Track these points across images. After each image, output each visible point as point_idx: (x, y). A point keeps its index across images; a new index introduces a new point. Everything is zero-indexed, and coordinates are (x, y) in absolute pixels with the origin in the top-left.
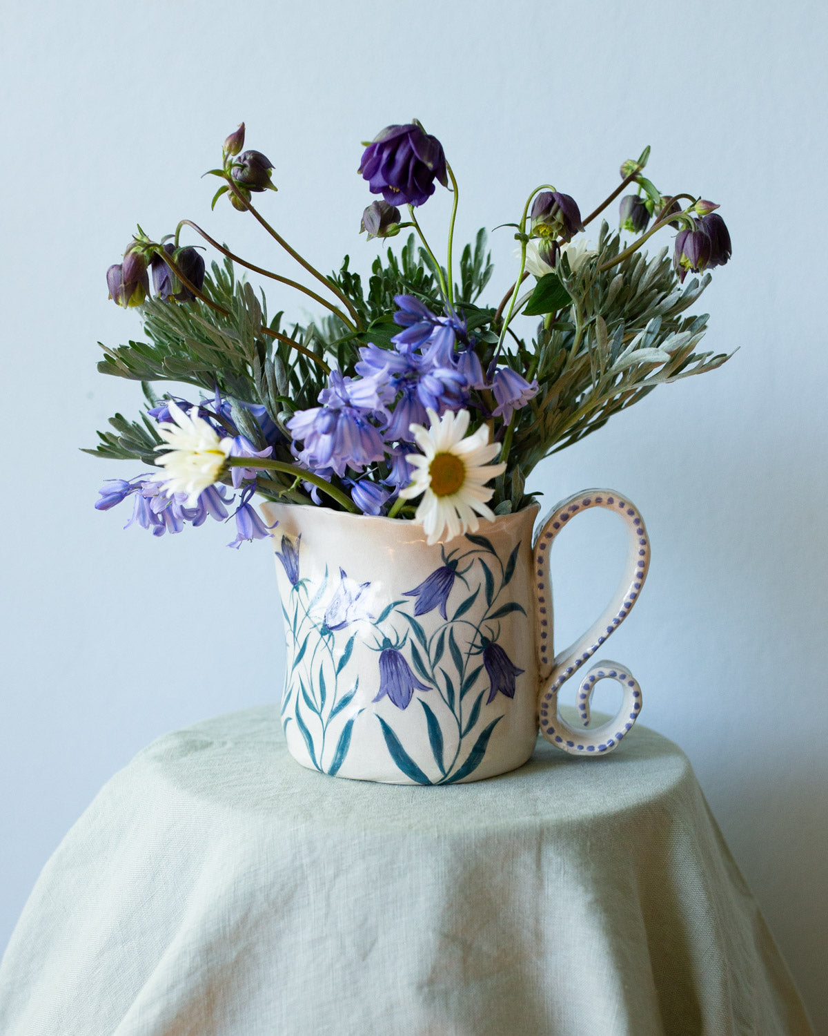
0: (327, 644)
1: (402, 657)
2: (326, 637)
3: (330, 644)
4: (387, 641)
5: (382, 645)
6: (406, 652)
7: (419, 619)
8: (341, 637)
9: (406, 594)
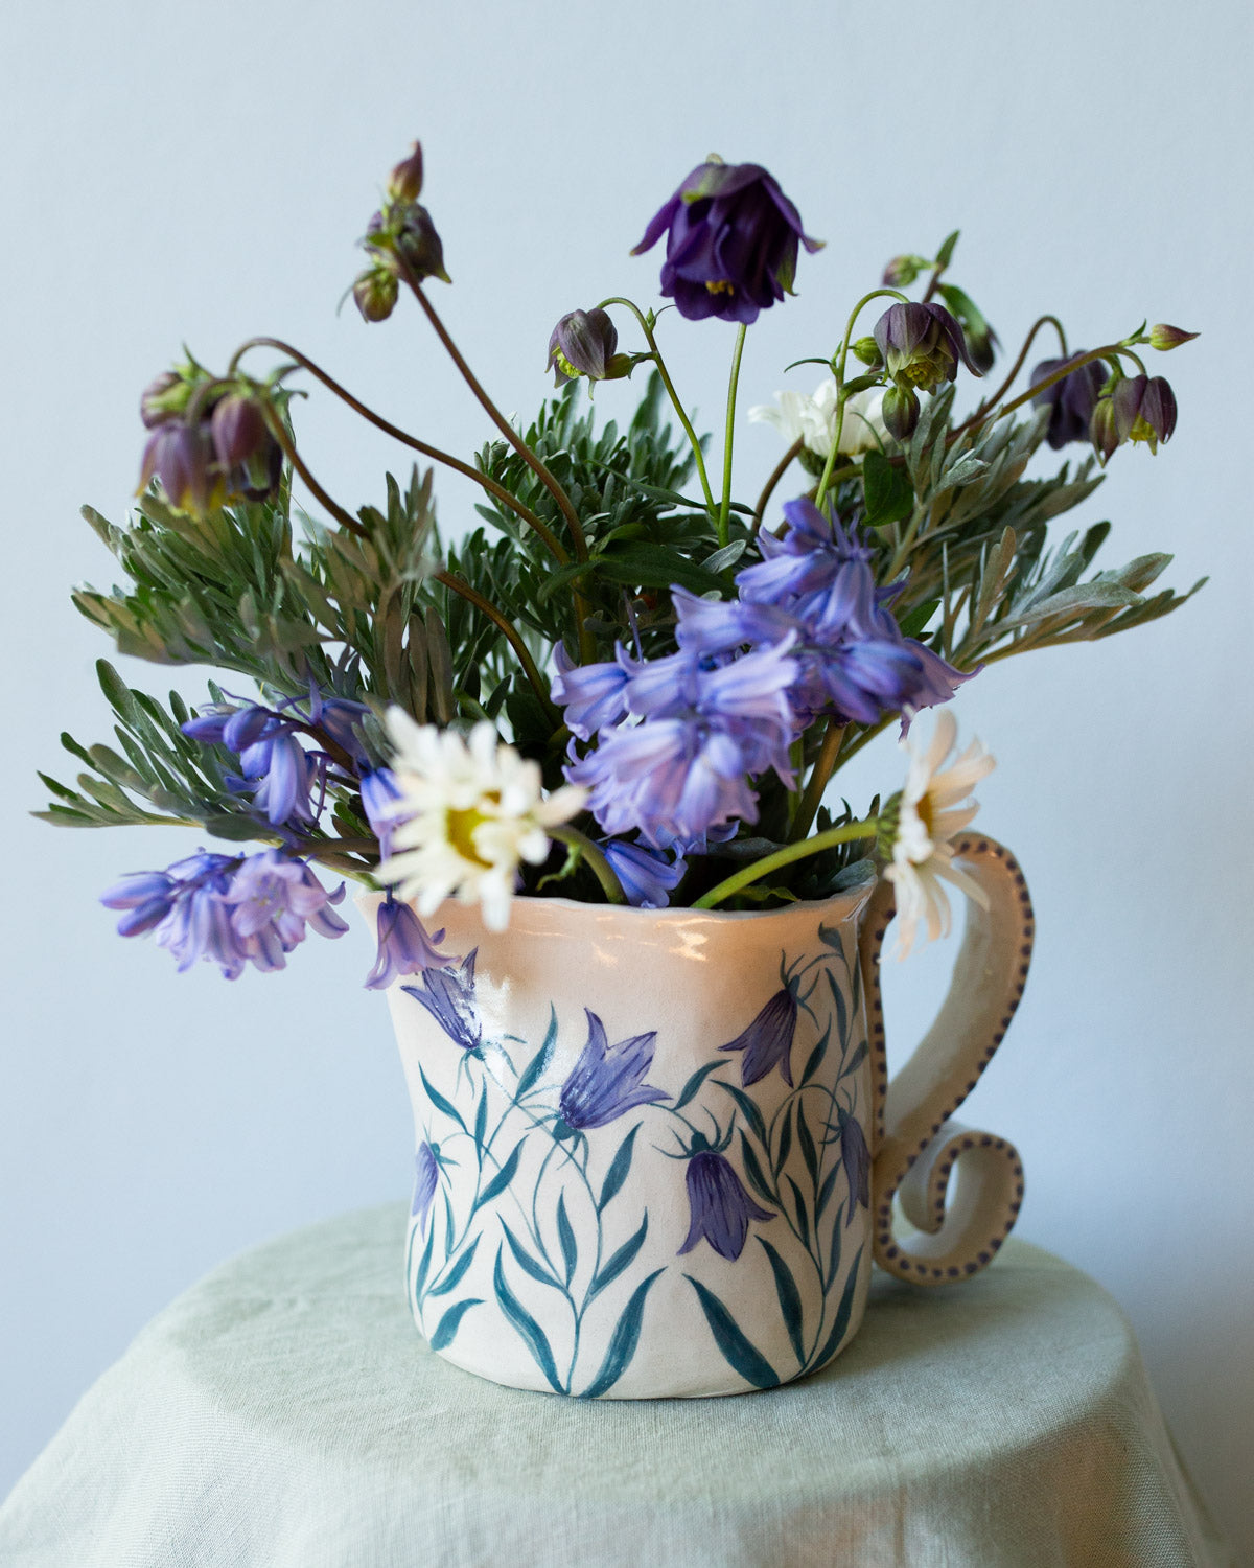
0: (570, 1156)
1: (727, 1164)
2: (568, 1143)
3: (579, 1155)
4: (699, 1138)
5: (689, 1146)
6: (733, 1156)
7: (749, 1092)
8: (604, 1140)
9: (725, 1048)
